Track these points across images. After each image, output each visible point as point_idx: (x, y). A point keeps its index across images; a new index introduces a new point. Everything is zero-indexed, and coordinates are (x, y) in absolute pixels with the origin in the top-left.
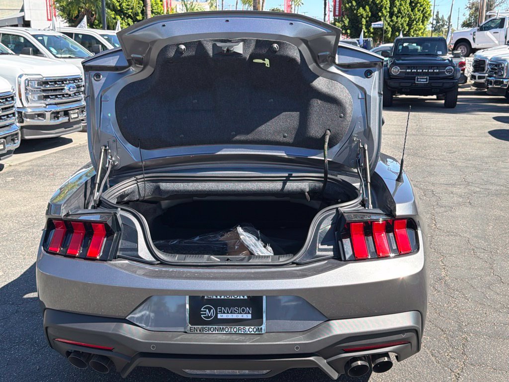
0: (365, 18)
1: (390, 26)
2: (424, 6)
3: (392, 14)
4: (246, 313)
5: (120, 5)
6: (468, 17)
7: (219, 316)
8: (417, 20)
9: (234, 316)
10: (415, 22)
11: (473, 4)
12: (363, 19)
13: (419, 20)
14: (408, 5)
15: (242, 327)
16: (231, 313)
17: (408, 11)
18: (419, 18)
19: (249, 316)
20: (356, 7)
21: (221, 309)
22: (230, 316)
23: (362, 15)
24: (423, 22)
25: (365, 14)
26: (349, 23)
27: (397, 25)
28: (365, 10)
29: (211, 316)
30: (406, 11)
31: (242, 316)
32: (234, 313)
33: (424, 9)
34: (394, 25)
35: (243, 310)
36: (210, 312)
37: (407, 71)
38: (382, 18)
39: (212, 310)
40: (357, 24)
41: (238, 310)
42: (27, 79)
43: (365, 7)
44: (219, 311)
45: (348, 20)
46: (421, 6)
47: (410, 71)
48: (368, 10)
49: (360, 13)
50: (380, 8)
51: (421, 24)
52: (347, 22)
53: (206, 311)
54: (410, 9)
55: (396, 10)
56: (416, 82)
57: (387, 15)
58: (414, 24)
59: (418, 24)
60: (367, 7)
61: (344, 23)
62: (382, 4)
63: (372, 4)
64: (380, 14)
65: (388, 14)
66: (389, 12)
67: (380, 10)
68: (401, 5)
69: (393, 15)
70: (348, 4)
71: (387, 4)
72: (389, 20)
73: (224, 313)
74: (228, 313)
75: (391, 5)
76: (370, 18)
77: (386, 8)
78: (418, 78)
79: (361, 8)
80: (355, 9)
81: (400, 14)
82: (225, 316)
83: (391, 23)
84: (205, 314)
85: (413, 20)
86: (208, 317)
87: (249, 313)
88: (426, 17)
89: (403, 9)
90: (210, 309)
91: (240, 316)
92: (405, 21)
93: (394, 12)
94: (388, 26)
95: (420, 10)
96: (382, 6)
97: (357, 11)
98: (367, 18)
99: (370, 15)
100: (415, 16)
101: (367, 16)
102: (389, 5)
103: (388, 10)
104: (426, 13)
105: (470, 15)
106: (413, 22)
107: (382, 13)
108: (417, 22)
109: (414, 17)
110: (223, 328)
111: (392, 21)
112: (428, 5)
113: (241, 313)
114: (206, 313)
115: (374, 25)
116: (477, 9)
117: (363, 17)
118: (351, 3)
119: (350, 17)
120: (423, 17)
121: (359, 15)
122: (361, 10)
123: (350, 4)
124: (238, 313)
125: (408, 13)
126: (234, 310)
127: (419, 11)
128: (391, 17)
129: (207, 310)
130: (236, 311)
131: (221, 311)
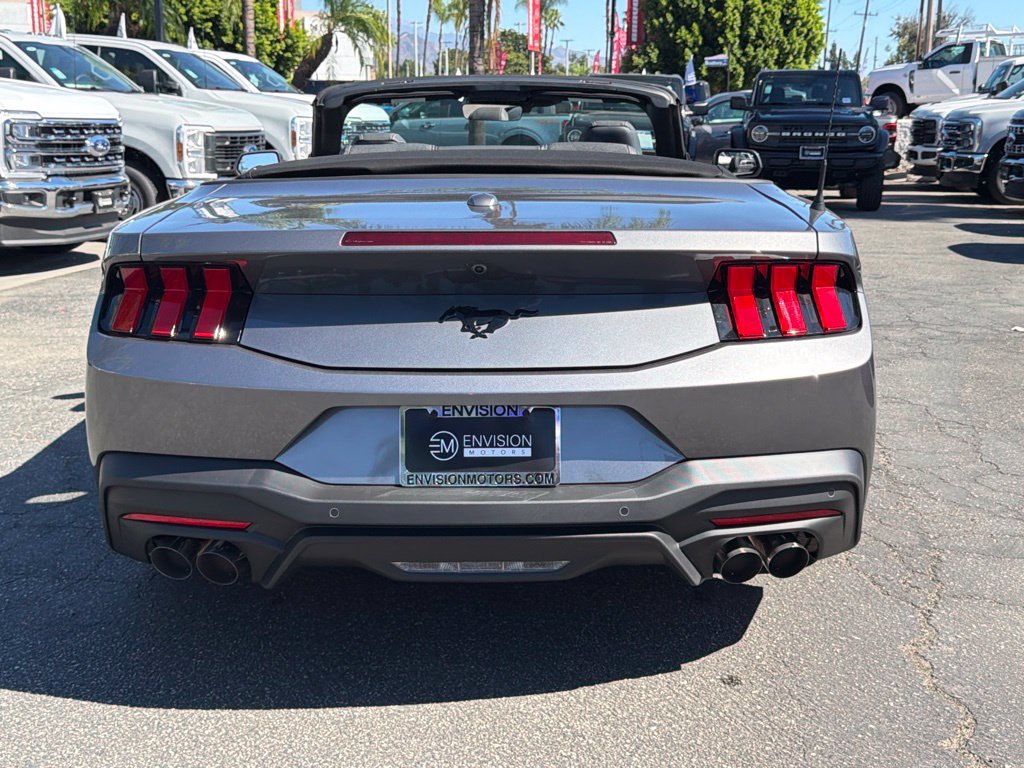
0: (690, 49)
1: (741, 65)
2: (809, 26)
3: (744, 41)
4: (520, 446)
5: (187, 13)
6: (896, 53)
7: (467, 453)
8: (795, 53)
9: (497, 452)
10: (791, 58)
11: (905, 27)
12: (687, 50)
13: (799, 53)
14: (777, 23)
15: (513, 473)
16: (491, 446)
17: (777, 35)
18: (800, 49)
19: (528, 452)
20: (673, 26)
21: (471, 438)
22: (489, 453)
23: (684, 42)
24: (807, 57)
25: (690, 40)
26: (658, 57)
27: (754, 63)
28: (691, 31)
29: (450, 453)
30: (773, 36)
31: (513, 452)
32: (497, 447)
33: (809, 30)
34: (749, 63)
35: (515, 441)
36: (447, 444)
37: (784, 134)
38: (725, 49)
39: (452, 441)
40: (675, 60)
41: (505, 439)
42: (7, 121)
43: (691, 25)
44: (467, 443)
45: (657, 51)
46: (804, 25)
47: (788, 134)
48: (697, 33)
49: (681, 38)
50: (721, 27)
51: (804, 61)
52: (654, 56)
53: (439, 443)
54: (782, 31)
55: (752, 32)
56: (801, 157)
57: (735, 42)
58: (788, 61)
59: (797, 61)
60: (695, 26)
61: (650, 57)
62: (724, 19)
63: (705, 21)
64: (721, 40)
65: (738, 41)
66: (740, 36)
67: (722, 33)
68: (763, 22)
69: (747, 42)
70: (658, 19)
71: (735, 20)
72: (738, 53)
73: (477, 446)
74: (484, 446)
75: (742, 23)
76: (700, 47)
77: (732, 29)
78: (804, 149)
79: (683, 27)
80: (671, 31)
81: (760, 41)
82: (478, 453)
83: (744, 59)
84: (439, 449)
85: (788, 54)
86: (444, 455)
87: (526, 446)
88: (814, 48)
89: (766, 30)
90: (447, 439)
91: (508, 453)
92: (772, 55)
93: (749, 36)
94: (738, 66)
95: (802, 32)
96: (725, 24)
97: (675, 35)
98: (694, 47)
99: (700, 42)
100: (791, 44)
101: (695, 43)
102: (738, 22)
103: (738, 32)
104: (813, 38)
105: (898, 49)
106: (787, 58)
107: (726, 38)
108: (795, 57)
109: (789, 47)
110: (474, 476)
111: (745, 54)
112: (817, 23)
113: (510, 446)
114: (441, 446)
115: (710, 61)
116: (913, 38)
117: (686, 46)
118: (664, 17)
119: (661, 45)
120: (807, 48)
121: (679, 41)
122: (683, 32)
123: (661, 20)
124: (505, 446)
125: (777, 39)
126: (497, 440)
127: (799, 34)
128: (743, 46)
129: (442, 441)
130: (502, 443)
131: (470, 443)
